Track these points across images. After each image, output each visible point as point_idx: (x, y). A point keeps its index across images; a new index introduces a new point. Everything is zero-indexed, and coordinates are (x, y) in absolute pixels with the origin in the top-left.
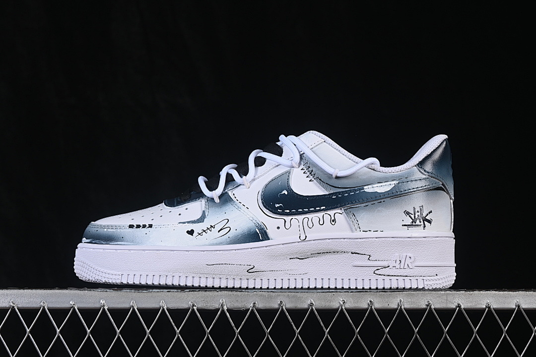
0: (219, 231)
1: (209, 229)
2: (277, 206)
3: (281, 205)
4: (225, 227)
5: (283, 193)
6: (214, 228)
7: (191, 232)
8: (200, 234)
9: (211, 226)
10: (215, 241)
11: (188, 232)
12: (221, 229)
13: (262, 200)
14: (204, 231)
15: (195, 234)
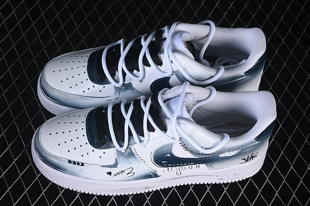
0: (127, 174)
1: (120, 172)
2: (163, 163)
3: (166, 162)
4: (131, 172)
5: (167, 156)
6: (124, 172)
7: (110, 173)
8: (115, 175)
9: (122, 171)
10: (125, 179)
11: (107, 173)
12: (129, 173)
13: (154, 159)
14: (118, 173)
15: (112, 175)
